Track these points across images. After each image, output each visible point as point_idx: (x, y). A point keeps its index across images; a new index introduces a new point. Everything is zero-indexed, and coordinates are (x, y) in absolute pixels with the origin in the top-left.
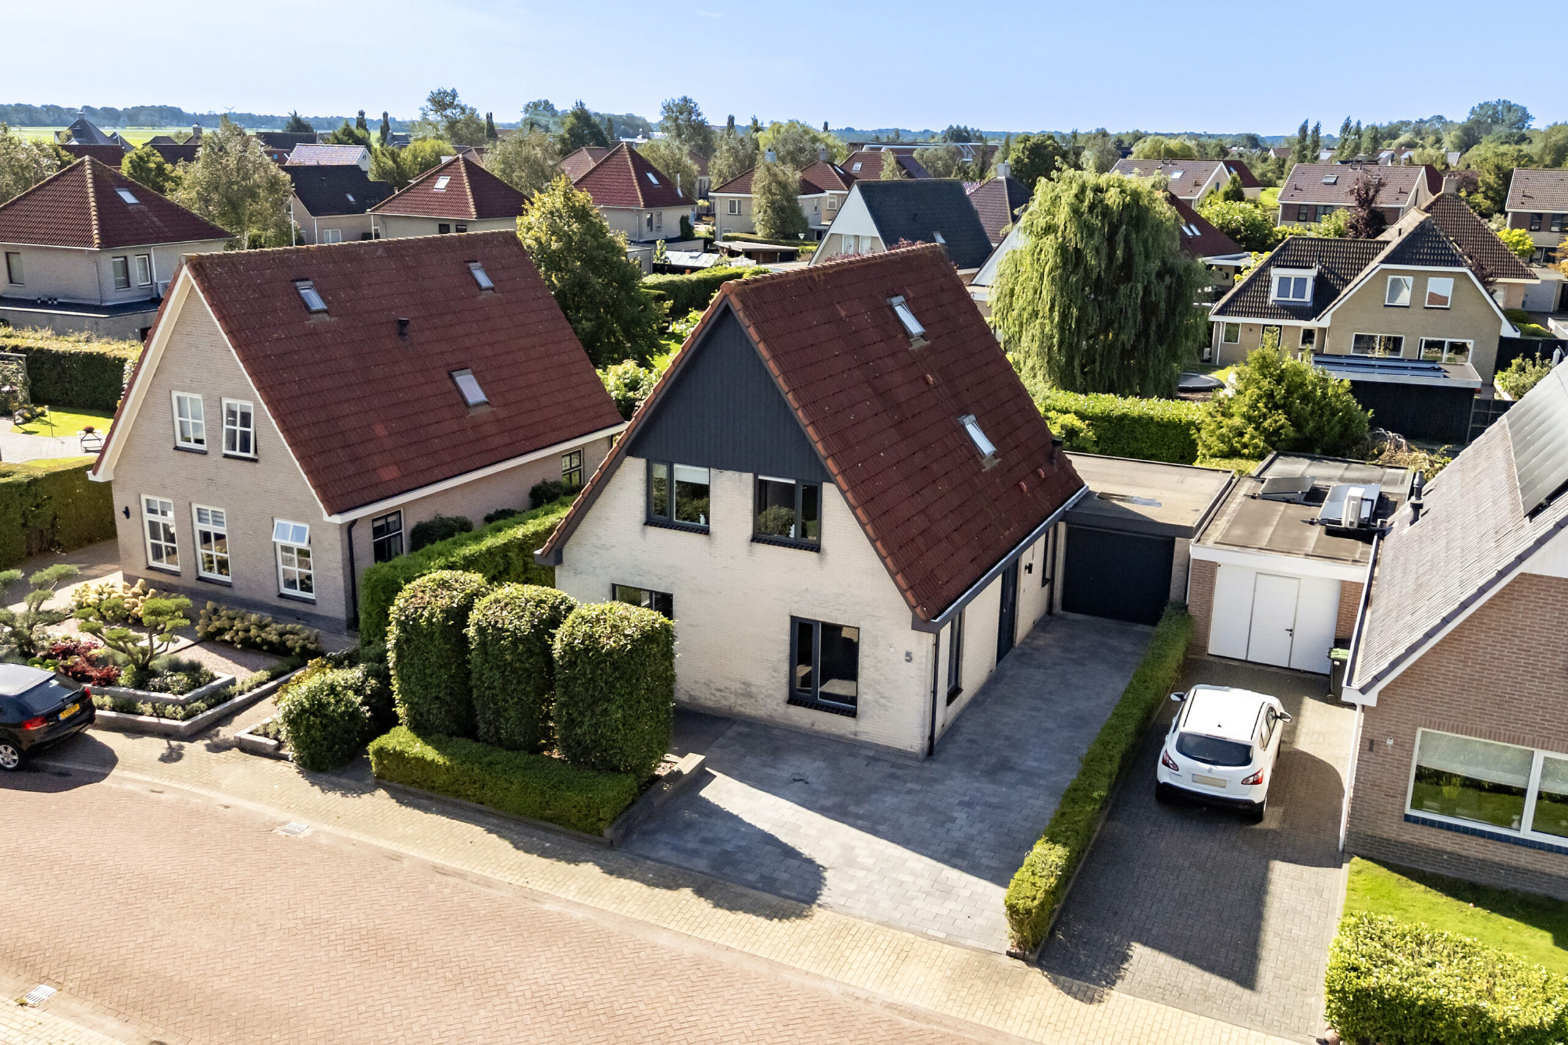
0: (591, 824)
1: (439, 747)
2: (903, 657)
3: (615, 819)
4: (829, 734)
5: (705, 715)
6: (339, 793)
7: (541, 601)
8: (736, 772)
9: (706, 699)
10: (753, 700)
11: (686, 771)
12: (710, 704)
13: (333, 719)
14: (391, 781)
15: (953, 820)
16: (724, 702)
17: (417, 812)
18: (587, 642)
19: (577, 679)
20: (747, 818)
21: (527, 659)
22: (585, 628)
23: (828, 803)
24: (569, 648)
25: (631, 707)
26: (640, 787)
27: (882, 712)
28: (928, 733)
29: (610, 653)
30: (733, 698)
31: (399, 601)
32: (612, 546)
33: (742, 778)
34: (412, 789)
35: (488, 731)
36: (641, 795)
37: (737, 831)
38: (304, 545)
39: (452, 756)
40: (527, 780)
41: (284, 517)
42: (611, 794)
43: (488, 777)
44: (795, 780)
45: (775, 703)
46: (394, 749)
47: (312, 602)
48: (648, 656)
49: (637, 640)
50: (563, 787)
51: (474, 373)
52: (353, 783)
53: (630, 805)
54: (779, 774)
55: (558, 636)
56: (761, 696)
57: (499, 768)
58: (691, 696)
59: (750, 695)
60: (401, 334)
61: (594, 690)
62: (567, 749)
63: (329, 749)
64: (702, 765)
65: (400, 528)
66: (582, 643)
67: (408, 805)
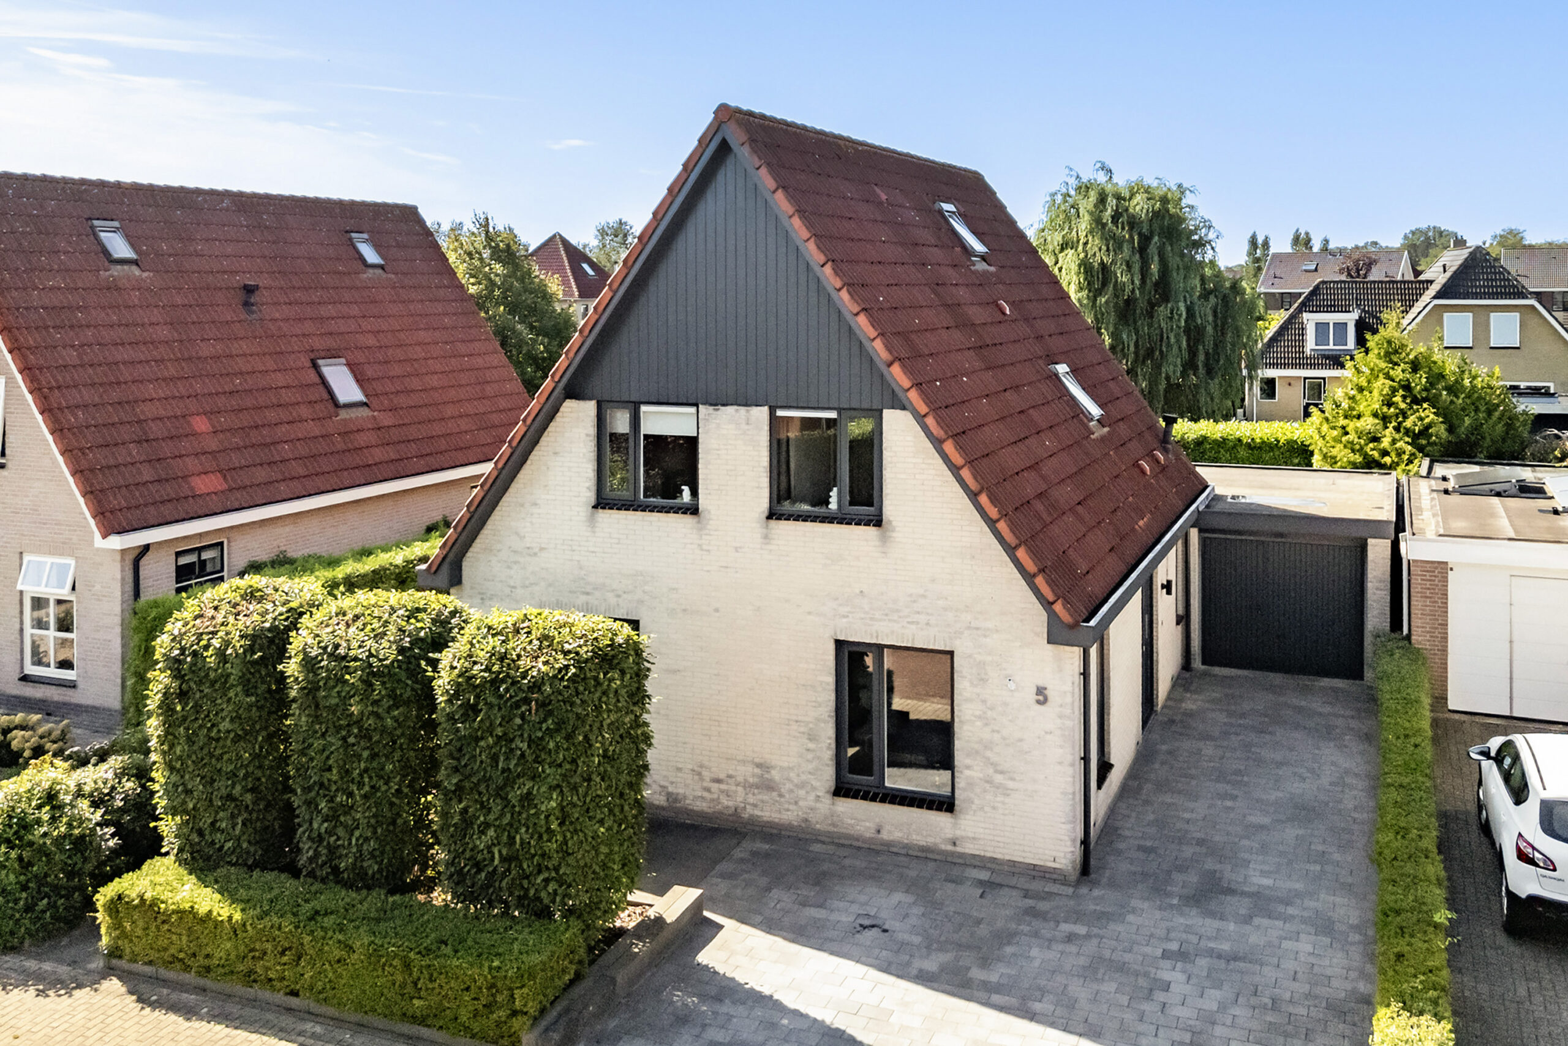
0: (498, 1024)
1: (226, 891)
2: (1032, 696)
3: (543, 1011)
4: (906, 846)
5: (694, 827)
6: (32, 991)
7: (418, 610)
8: (759, 918)
9: (696, 798)
10: (775, 794)
11: (670, 917)
12: (701, 806)
13: (42, 851)
14: (133, 960)
15: (1166, 987)
16: (725, 801)
17: (172, 1017)
18: (496, 668)
19: (477, 740)
20: (790, 1000)
21: (389, 710)
22: (494, 642)
23: (930, 965)
24: (465, 683)
25: (574, 788)
26: (590, 949)
27: (1000, 798)
28: (1080, 833)
29: (536, 686)
30: (740, 795)
31: (173, 627)
32: (542, 549)
33: (770, 926)
34: (171, 975)
35: (317, 854)
36: (592, 962)
37: (773, 1025)
38: (65, 593)
39: (247, 903)
40: (378, 941)
41: (38, 550)
42: (536, 959)
43: (307, 939)
44: (864, 927)
45: (812, 797)
46: (141, 897)
47: (72, 685)
48: (604, 693)
49: (587, 661)
50: (447, 950)
51: (349, 365)
52: (63, 970)
53: (572, 982)
54: (834, 917)
55: (444, 664)
56: (788, 786)
57: (328, 922)
58: (669, 795)
59: (769, 786)
60: (246, 304)
61: (507, 759)
62: (458, 880)
63: (28, 909)
64: (697, 907)
65: (222, 570)
66: (488, 669)
67: (154, 1005)
